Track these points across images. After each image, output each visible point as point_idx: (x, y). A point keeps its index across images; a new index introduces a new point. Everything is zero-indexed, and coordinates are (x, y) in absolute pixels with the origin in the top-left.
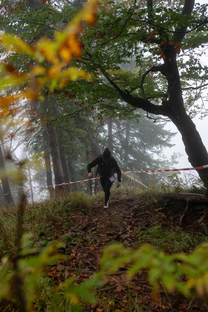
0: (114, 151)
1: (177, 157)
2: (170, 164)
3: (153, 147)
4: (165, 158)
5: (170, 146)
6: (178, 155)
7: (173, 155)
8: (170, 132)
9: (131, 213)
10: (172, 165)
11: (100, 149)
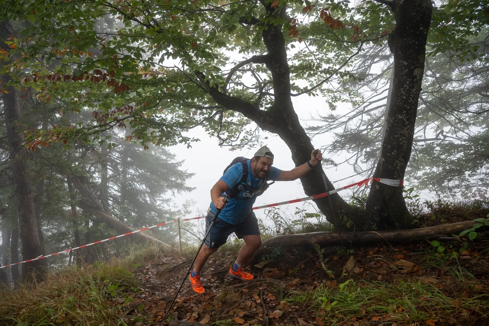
0: (110, 202)
1: (190, 205)
2: (181, 215)
3: (160, 195)
4: (177, 208)
5: (189, 189)
6: (191, 203)
7: (184, 203)
8: (187, 173)
9: (211, 278)
10: (185, 216)
11: (96, 198)
